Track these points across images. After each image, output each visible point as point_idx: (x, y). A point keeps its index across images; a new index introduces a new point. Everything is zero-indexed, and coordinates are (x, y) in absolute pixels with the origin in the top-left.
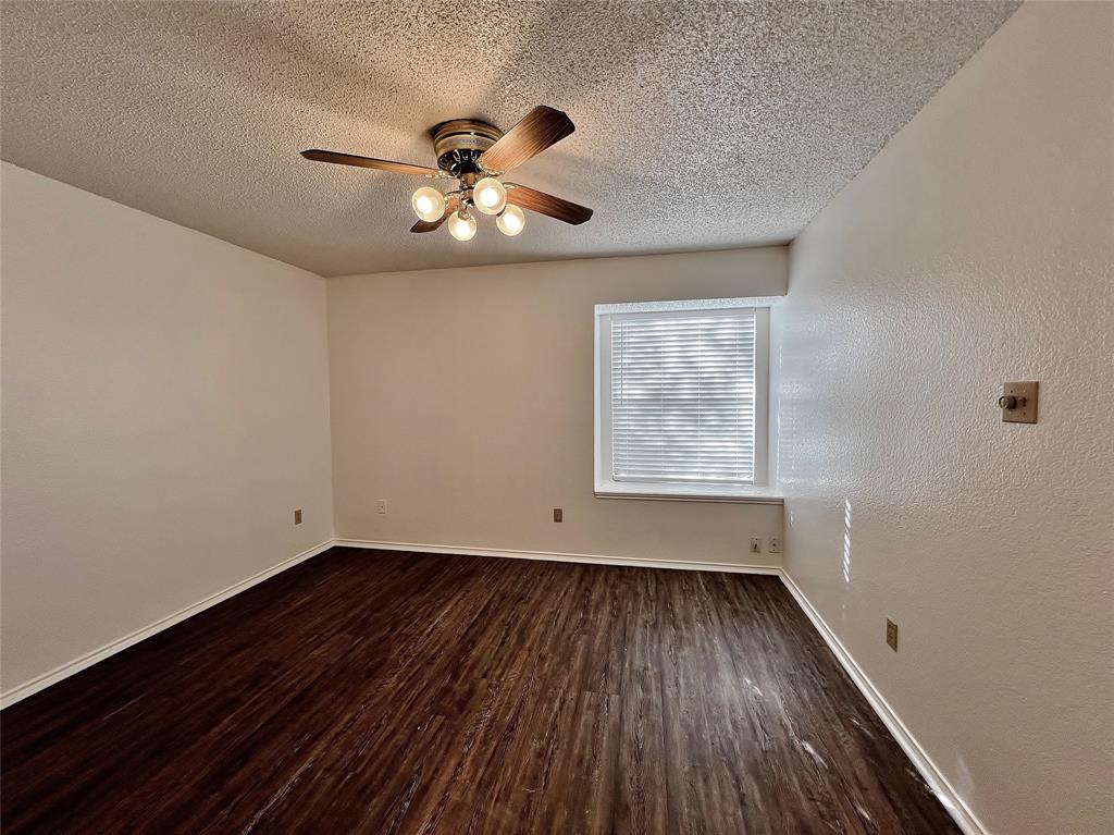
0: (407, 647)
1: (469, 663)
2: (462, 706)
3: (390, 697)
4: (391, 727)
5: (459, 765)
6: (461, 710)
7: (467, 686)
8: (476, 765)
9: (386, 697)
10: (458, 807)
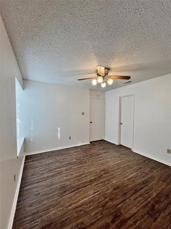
0: (106, 191)
1: (97, 176)
2: (104, 170)
3: (116, 178)
4: (117, 173)
5: (110, 164)
6: (105, 169)
7: (101, 172)
8: (108, 164)
9: (116, 179)
10: (113, 162)
